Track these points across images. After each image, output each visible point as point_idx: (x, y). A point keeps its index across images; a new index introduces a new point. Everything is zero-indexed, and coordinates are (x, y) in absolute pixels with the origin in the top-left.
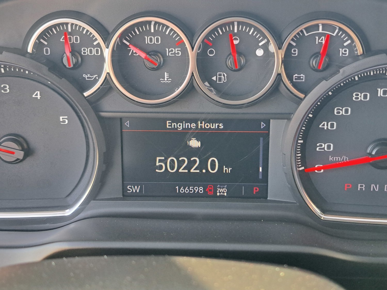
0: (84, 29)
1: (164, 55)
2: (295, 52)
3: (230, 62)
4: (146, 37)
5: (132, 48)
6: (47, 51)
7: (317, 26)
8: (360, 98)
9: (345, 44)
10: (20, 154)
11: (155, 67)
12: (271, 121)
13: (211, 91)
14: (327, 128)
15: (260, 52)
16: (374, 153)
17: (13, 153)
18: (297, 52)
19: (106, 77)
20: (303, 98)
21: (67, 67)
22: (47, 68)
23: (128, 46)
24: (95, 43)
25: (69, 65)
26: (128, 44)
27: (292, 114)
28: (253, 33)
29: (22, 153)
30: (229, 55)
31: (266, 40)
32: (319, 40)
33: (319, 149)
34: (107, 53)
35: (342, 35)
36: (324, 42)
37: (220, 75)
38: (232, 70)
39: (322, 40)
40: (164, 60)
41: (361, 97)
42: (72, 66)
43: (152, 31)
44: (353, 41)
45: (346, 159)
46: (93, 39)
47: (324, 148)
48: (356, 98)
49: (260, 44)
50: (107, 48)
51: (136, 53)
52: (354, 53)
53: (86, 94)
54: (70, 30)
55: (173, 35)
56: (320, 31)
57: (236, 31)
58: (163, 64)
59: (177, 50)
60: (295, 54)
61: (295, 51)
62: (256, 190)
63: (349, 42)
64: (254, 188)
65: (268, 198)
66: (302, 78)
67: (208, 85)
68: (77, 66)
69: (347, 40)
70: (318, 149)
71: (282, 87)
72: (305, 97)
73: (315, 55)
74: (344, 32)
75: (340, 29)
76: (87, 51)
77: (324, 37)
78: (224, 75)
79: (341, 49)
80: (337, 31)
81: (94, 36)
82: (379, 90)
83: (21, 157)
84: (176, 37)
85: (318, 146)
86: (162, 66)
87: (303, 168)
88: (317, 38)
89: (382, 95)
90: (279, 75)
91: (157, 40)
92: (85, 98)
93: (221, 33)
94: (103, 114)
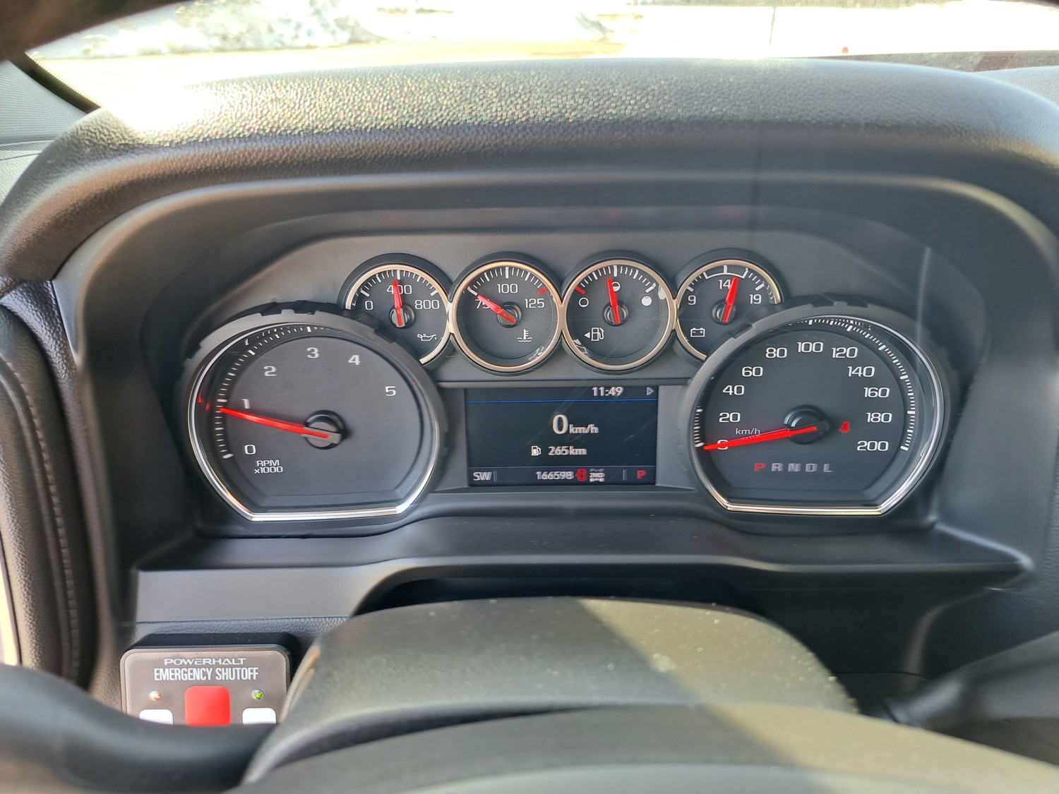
0: (417, 276)
1: (522, 309)
2: (694, 300)
3: (608, 315)
4: (499, 285)
5: (480, 299)
6: (369, 307)
7: (720, 268)
8: (775, 355)
9: (757, 289)
10: (335, 438)
11: (512, 324)
12: (661, 389)
13: (582, 350)
14: (733, 393)
15: (647, 301)
16: (793, 425)
17: (325, 437)
18: (695, 300)
19: (449, 338)
20: (704, 359)
21: (398, 326)
22: (373, 330)
23: (476, 297)
24: (432, 294)
25: (400, 323)
26: (476, 294)
27: (689, 378)
28: (638, 276)
29: (338, 436)
30: (607, 306)
31: (654, 285)
32: (723, 284)
33: (723, 420)
34: (451, 308)
35: (753, 277)
36: (729, 286)
37: (595, 331)
38: (611, 324)
39: (727, 284)
40: (522, 314)
41: (776, 353)
42: (404, 325)
43: (507, 277)
44: (767, 284)
45: (757, 432)
46: (429, 289)
47: (729, 418)
48: (769, 355)
49: (647, 291)
50: (451, 302)
51: (486, 306)
52: (769, 300)
53: (423, 361)
54: (399, 278)
55: (534, 281)
56: (725, 273)
57: (615, 275)
58: (521, 319)
59: (540, 301)
60: (693, 302)
61: (692, 298)
62: (640, 474)
63: (762, 285)
64: (638, 472)
65: (656, 485)
66: (701, 332)
67: (580, 344)
68: (409, 324)
69: (760, 283)
70: (721, 420)
71: (677, 347)
72: (706, 358)
73: (721, 303)
74: (756, 273)
75: (751, 271)
76: (422, 304)
77: (729, 281)
78: (600, 331)
79: (752, 296)
80: (747, 272)
81: (430, 285)
82: (800, 343)
83: (336, 442)
84: (538, 284)
85: (721, 417)
86: (520, 322)
87: (701, 444)
88: (721, 281)
89: (803, 351)
90: (674, 331)
91: (514, 287)
92: (422, 365)
93: (596, 278)
94: (444, 385)
